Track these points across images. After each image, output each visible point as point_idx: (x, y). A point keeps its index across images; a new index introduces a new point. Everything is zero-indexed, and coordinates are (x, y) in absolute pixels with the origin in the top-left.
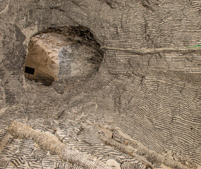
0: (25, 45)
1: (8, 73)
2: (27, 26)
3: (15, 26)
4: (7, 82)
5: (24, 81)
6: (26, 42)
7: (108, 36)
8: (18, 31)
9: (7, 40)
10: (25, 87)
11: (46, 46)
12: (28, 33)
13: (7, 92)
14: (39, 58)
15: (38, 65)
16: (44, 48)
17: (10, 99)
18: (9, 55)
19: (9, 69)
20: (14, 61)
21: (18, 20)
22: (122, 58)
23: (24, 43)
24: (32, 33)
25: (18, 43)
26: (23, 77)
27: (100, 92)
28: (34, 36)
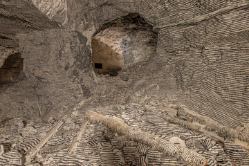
0: (89, 45)
1: (81, 72)
2: (86, 29)
3: (76, 31)
4: (82, 80)
5: (95, 76)
6: (89, 43)
7: (158, 15)
8: (80, 35)
9: (73, 45)
10: (96, 81)
11: (108, 41)
12: (88, 34)
13: (83, 88)
14: (105, 53)
15: (106, 59)
16: (107, 43)
17: (87, 93)
18: (78, 57)
19: (81, 68)
20: (83, 61)
21: (77, 26)
22: (176, 34)
23: (87, 43)
24: (91, 33)
25: (82, 45)
26: (93, 72)
27: (161, 72)
28: (94, 35)
